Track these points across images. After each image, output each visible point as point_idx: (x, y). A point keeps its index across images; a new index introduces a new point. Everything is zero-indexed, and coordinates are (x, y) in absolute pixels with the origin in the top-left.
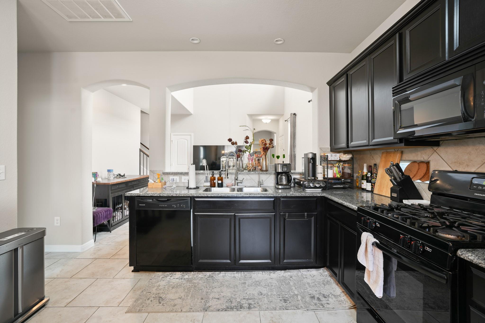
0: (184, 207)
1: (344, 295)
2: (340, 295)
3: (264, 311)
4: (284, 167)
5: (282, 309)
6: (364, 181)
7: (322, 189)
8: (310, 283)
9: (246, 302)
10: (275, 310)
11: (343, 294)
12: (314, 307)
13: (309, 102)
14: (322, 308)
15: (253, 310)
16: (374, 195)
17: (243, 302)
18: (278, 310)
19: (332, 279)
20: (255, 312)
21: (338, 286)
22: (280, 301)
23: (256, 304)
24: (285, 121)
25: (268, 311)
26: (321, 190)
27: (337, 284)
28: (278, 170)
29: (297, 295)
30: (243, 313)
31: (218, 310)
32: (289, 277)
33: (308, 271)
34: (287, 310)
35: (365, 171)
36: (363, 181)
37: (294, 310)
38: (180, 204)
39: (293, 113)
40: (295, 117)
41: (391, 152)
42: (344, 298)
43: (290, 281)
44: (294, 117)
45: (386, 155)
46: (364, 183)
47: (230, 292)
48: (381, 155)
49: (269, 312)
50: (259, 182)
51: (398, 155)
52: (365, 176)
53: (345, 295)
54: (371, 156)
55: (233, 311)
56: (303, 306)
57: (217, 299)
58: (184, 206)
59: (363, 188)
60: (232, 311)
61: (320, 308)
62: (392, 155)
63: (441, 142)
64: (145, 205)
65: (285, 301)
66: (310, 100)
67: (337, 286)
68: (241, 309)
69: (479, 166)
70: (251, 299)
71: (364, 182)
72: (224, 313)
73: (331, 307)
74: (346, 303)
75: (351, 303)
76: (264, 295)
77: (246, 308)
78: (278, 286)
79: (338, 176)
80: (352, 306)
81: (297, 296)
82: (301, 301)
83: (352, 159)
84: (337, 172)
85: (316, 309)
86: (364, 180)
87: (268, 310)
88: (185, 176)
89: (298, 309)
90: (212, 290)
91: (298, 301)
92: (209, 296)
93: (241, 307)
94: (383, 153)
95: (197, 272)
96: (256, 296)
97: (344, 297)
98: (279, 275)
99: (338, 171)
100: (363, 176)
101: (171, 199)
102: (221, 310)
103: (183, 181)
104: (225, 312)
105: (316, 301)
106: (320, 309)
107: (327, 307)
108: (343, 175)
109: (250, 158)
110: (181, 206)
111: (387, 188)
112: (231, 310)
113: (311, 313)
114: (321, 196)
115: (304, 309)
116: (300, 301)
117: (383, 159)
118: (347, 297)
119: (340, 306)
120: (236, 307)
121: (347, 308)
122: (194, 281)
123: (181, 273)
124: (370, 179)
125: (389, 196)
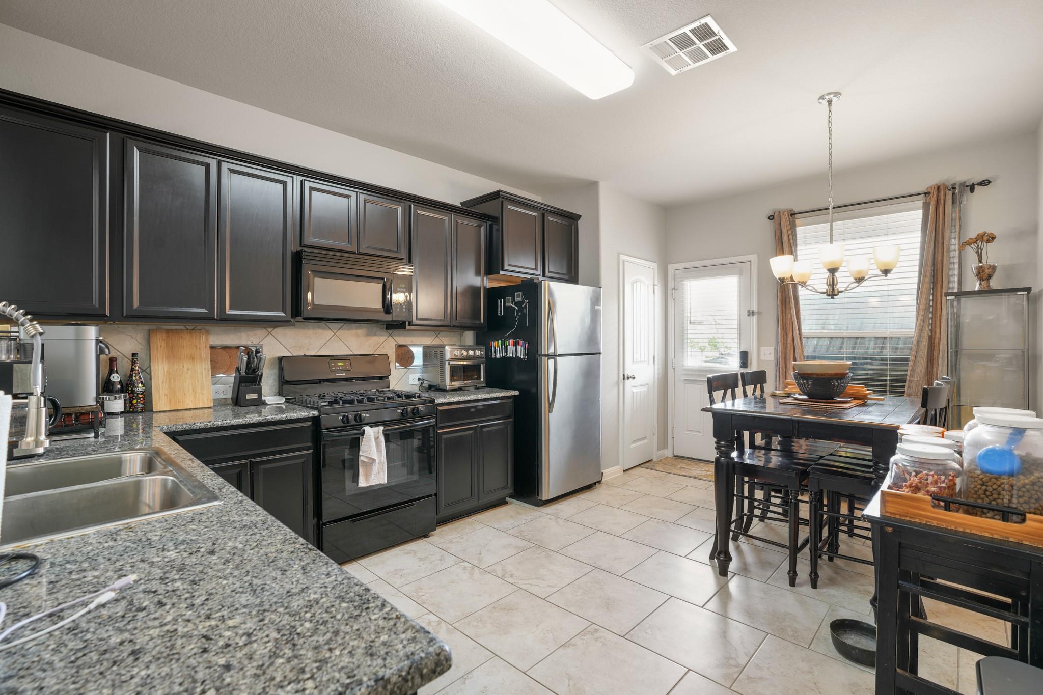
45: (167, 337)
62: (186, 336)
69: (318, 350)
111: (195, 393)
117: (161, 343)
124: (119, 386)
125: (206, 406)
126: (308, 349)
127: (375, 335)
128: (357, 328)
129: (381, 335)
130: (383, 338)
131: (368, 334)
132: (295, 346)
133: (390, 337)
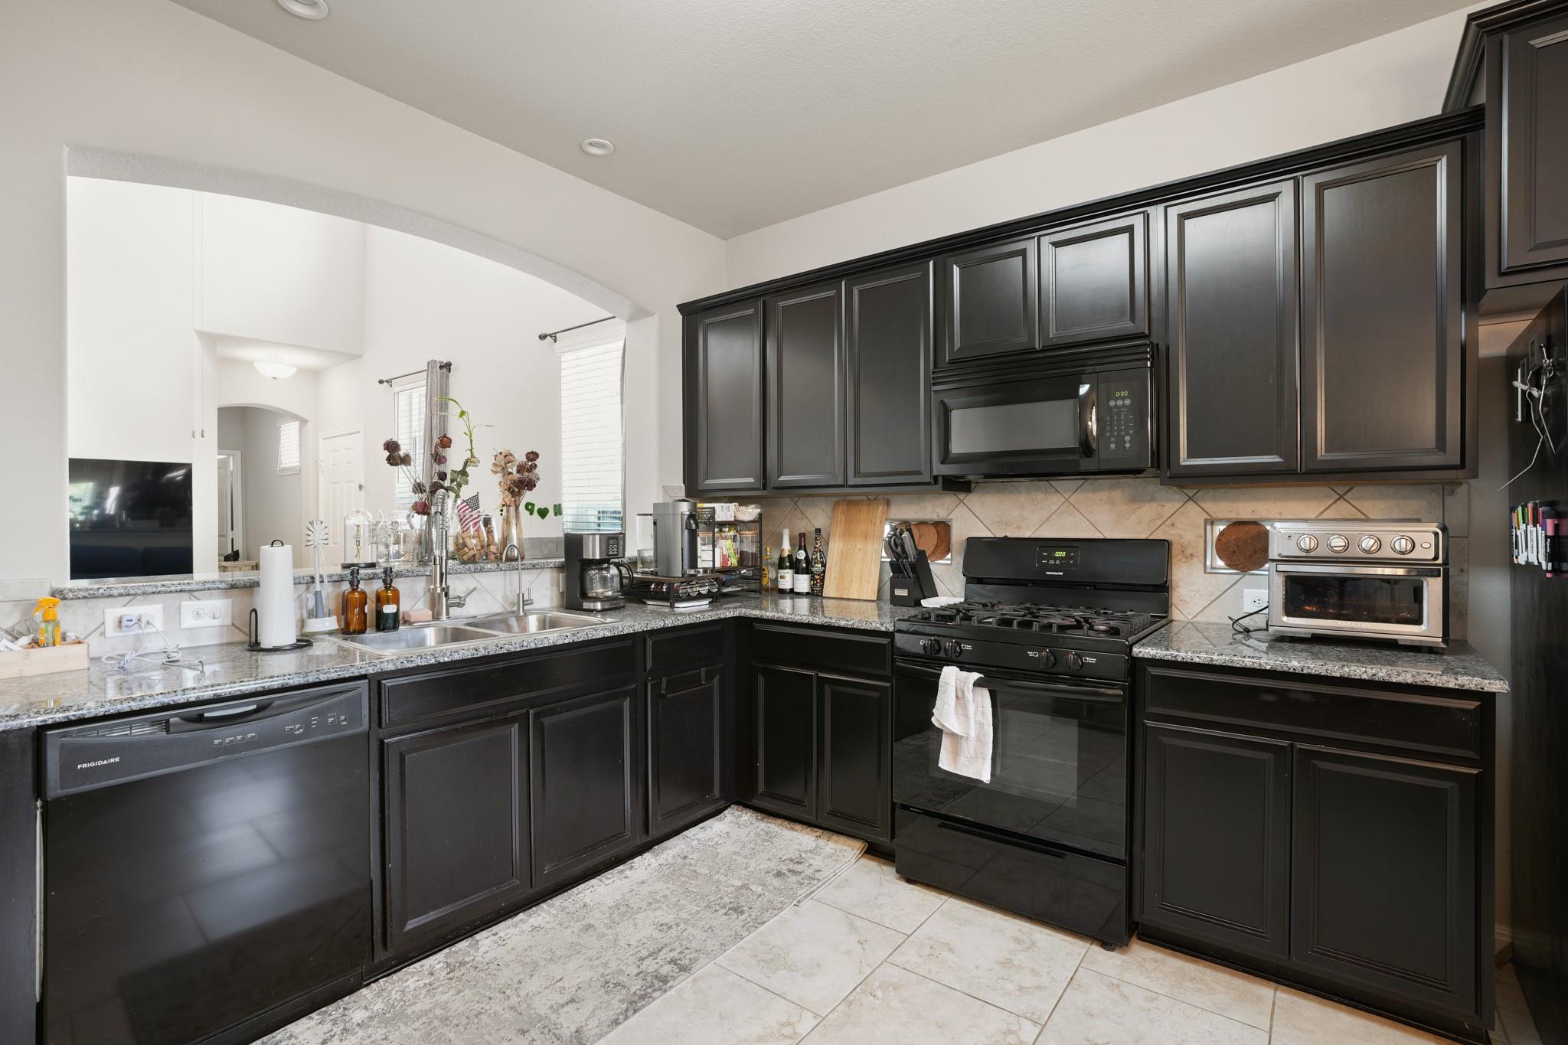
0: (344, 723)
1: (825, 841)
2: (817, 846)
3: (721, 955)
4: (611, 542)
5: (754, 929)
6: (786, 571)
7: (711, 600)
8: (738, 850)
9: (657, 963)
10: (742, 938)
11: (822, 842)
12: (804, 890)
13: (540, 338)
14: (819, 885)
15: (697, 967)
16: (824, 601)
17: (650, 966)
18: (748, 935)
19: (769, 825)
20: (705, 968)
21: (797, 831)
22: (726, 917)
23: (686, 951)
24: (381, 382)
25: (731, 950)
26: (707, 602)
27: (792, 829)
28: (594, 554)
29: (745, 886)
30: (683, 985)
31: (616, 1022)
32: (680, 861)
33: (702, 828)
34: (765, 925)
35: (786, 546)
36: (782, 572)
37: (776, 915)
38: (322, 713)
39: (441, 362)
40: (447, 377)
41: (861, 501)
42: (831, 848)
43: (692, 868)
44: (442, 374)
45: (848, 509)
46: (786, 575)
47: (580, 967)
48: (829, 509)
49: (733, 950)
50: (519, 595)
51: (881, 507)
52: (787, 560)
53: (828, 840)
54: (796, 510)
55: (654, 999)
56: (782, 899)
57: (570, 1004)
58: (342, 718)
59: (782, 589)
60: (653, 1001)
61: (814, 885)
62: (865, 508)
63: (973, 486)
64: (117, 759)
65: (738, 910)
66: (547, 333)
67: (795, 833)
68: (669, 985)
69: (1036, 528)
70: (659, 951)
71: (788, 573)
72: (634, 1020)
73: (829, 873)
74: (845, 854)
75: (853, 850)
76: (678, 925)
77: (677, 975)
78: (682, 891)
79: (733, 562)
80: (859, 852)
81: (747, 890)
82: (767, 894)
83: (760, 519)
84: (732, 551)
85: (811, 893)
86: (786, 568)
87: (729, 949)
88: (198, 599)
89: (781, 909)
90: (523, 993)
91: (762, 896)
92: (532, 1012)
93: (665, 980)
94: (837, 504)
95: (385, 979)
96: (663, 938)
97: (829, 847)
98: (650, 868)
99: (734, 550)
100: (781, 559)
101: (273, 702)
102: (621, 1017)
103: (188, 622)
104: (637, 1014)
105: (793, 879)
106: (818, 888)
107: (824, 876)
108: (742, 556)
109: (471, 516)
110: (330, 720)
111: (861, 581)
112: (647, 1000)
113: (807, 904)
114: (732, 618)
115: (791, 903)
116: (764, 894)
117: (841, 517)
118: (836, 842)
119: (840, 864)
120: (650, 987)
121: (853, 861)
122: (417, 1008)
123: (311, 1018)
124: (804, 565)
125: (869, 599)
126: (1019, 527)
127: (1153, 499)
128: (1112, 488)
129: (1168, 500)
130: (1170, 507)
131: (1135, 499)
132: (999, 522)
133: (1191, 504)
